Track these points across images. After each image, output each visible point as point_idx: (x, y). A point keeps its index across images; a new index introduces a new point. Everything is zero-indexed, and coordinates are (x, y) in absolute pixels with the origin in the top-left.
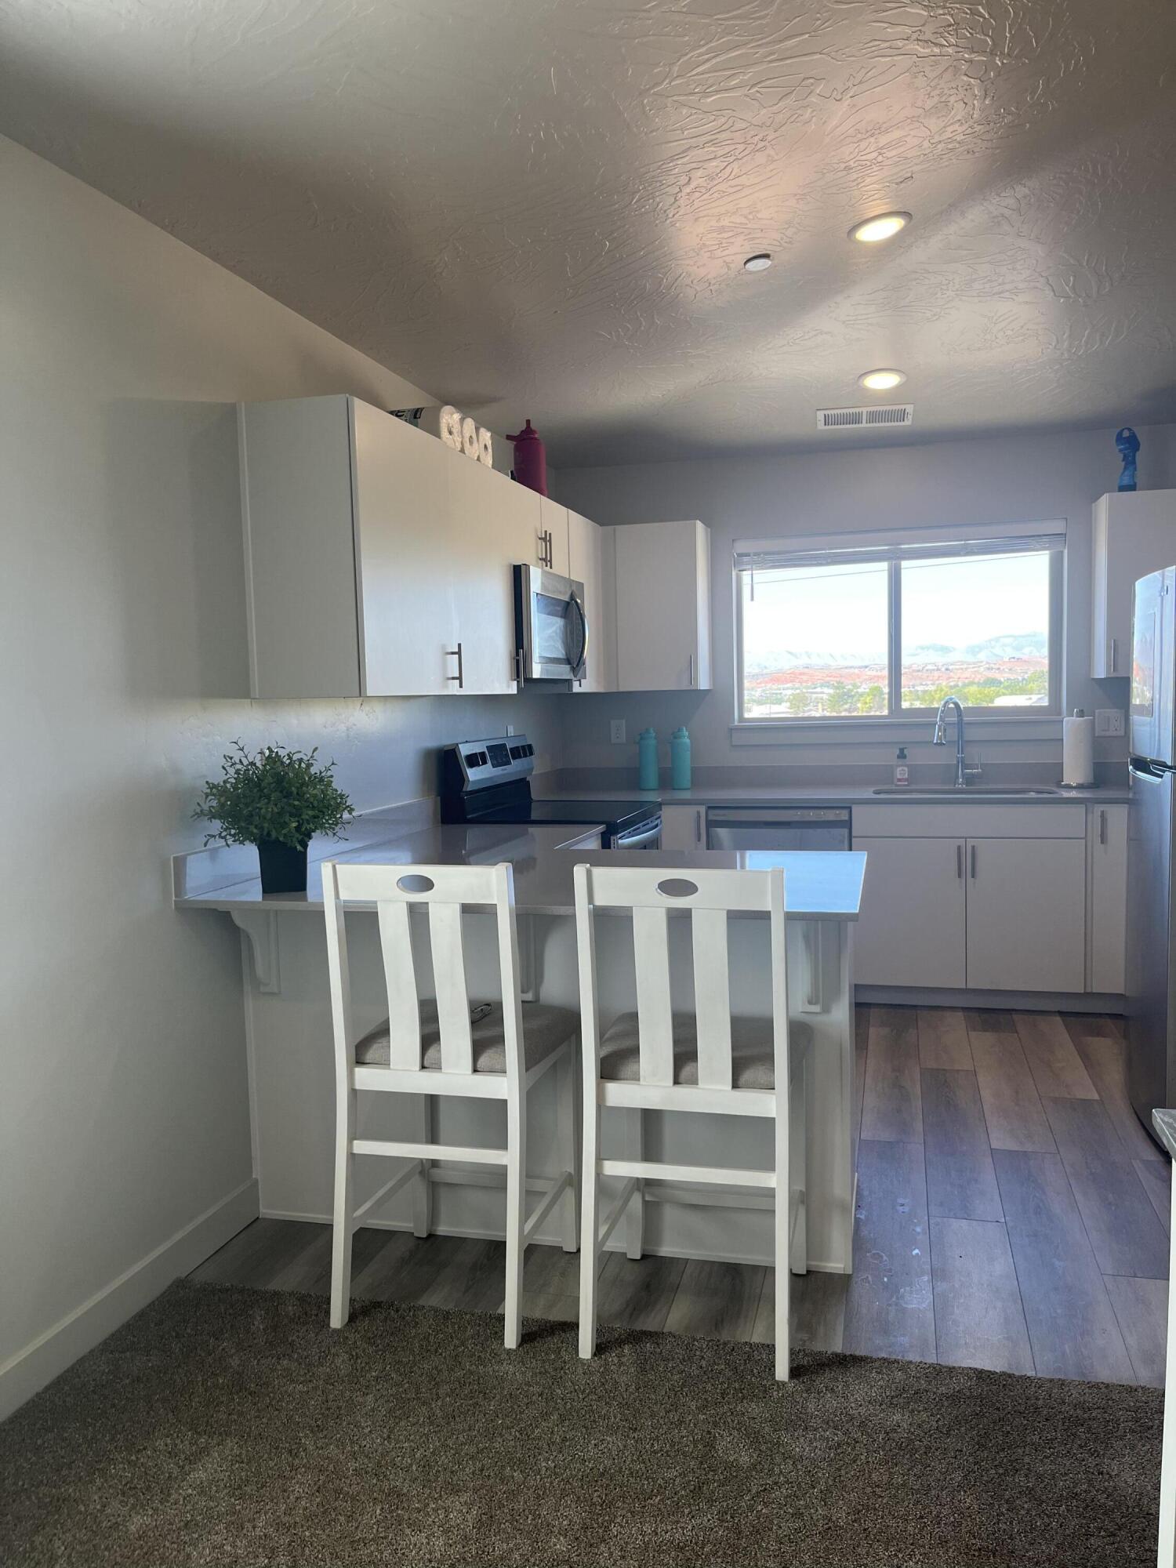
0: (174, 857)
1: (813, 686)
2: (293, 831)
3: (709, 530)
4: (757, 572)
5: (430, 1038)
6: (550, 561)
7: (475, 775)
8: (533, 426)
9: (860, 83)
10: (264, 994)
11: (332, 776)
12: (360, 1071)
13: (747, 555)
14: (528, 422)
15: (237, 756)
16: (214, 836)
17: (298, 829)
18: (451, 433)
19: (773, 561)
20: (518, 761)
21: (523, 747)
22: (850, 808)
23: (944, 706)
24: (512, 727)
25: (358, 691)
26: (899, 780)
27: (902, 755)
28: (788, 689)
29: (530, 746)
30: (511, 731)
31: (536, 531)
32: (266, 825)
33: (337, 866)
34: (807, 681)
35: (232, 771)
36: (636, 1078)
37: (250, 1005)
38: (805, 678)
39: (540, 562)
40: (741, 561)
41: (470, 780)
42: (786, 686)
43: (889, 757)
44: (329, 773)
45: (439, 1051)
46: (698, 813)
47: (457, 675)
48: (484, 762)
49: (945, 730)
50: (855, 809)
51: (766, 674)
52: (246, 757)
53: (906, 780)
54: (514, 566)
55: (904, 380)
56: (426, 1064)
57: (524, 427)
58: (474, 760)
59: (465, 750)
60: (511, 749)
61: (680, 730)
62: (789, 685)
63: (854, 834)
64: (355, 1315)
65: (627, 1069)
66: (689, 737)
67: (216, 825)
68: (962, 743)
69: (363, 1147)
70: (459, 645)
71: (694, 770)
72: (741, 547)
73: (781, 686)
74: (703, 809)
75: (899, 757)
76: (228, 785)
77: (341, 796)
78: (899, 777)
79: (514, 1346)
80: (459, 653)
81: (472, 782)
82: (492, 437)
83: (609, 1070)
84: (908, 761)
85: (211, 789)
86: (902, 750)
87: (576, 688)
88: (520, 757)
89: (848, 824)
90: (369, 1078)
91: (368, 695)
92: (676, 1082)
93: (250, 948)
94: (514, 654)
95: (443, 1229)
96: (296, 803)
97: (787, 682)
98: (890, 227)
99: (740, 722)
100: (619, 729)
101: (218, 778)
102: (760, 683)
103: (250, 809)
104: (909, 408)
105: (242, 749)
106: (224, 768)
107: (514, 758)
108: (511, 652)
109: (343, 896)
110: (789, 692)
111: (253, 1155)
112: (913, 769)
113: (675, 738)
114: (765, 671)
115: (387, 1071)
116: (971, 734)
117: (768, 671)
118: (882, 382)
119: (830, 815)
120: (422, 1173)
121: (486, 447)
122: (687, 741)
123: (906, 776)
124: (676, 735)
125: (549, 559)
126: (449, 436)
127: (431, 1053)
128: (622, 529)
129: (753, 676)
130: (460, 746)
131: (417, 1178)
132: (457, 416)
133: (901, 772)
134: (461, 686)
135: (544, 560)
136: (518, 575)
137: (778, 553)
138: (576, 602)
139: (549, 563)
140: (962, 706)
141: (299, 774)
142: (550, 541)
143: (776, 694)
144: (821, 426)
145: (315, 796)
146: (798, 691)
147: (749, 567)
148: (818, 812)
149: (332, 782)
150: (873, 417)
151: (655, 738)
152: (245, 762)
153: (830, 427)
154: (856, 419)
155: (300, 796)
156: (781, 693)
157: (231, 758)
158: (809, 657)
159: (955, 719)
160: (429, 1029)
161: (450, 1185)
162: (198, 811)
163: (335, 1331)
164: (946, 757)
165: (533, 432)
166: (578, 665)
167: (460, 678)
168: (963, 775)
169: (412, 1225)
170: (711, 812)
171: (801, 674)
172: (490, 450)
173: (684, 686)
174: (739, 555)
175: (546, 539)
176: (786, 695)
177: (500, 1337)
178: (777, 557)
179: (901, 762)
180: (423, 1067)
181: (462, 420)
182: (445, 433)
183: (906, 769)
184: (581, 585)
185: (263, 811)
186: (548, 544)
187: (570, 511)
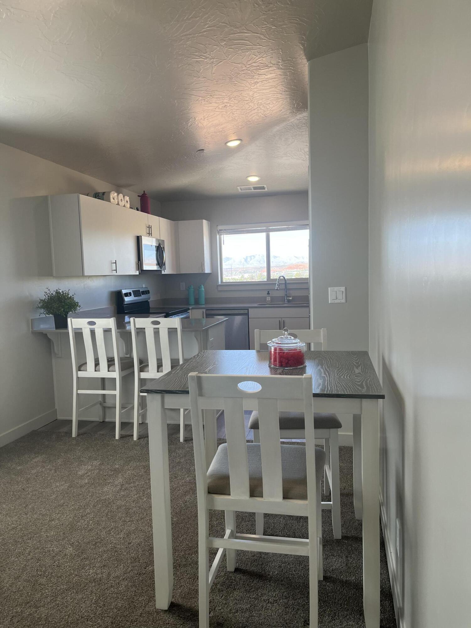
0: (31, 319)
1: (305, 270)
2: (62, 311)
3: (209, 222)
4: (225, 236)
5: (97, 364)
6: (151, 234)
7: (127, 299)
8: (146, 193)
9: (208, 117)
10: (58, 357)
11: (74, 297)
12: (79, 372)
13: (222, 230)
14: (144, 191)
15: (48, 292)
16: (42, 313)
17: (64, 311)
18: (114, 199)
19: (229, 232)
20: (144, 295)
21: (146, 291)
22: (248, 309)
23: (279, 278)
24: (144, 285)
25: (81, 275)
26: (268, 301)
27: (268, 293)
28: (295, 271)
29: (148, 291)
30: (144, 286)
31: (146, 225)
32: (55, 310)
33: (72, 319)
34: (302, 268)
35: (47, 296)
36: (148, 371)
37: (54, 361)
38: (301, 267)
39: (148, 234)
40: (220, 232)
41: (126, 300)
42: (294, 270)
43: (264, 294)
44: (73, 296)
45: (99, 367)
46: (203, 311)
47: (115, 269)
48: (130, 295)
49: (279, 286)
50: (250, 309)
51: (287, 265)
52: (50, 292)
53: (270, 301)
54: (137, 236)
55: (260, 178)
56: (96, 370)
57: (143, 193)
58: (126, 295)
59: (124, 292)
60: (141, 292)
61: (201, 286)
62: (295, 270)
63: (249, 317)
64: (79, 435)
65: (146, 370)
66: (204, 288)
67: (42, 311)
68: (286, 289)
69: (80, 392)
70: (116, 261)
71: (206, 299)
72: (220, 227)
73: (292, 270)
74: (204, 310)
75: (267, 294)
76: (46, 300)
77: (77, 303)
78: (267, 300)
79: (118, 439)
80: (116, 263)
81: (127, 301)
82: (129, 198)
83: (141, 370)
84: (270, 295)
85: (41, 301)
86: (268, 292)
87: (163, 273)
88: (144, 294)
89: (248, 314)
90: (81, 374)
91: (85, 275)
92: (158, 372)
93: (53, 344)
94: (137, 262)
95: (107, 420)
96: (63, 304)
97: (294, 268)
98: (237, 143)
99: (221, 283)
100: (183, 286)
101: (43, 298)
102: (284, 269)
103: (51, 305)
104: (265, 186)
105: (49, 290)
106: (45, 295)
107: (143, 294)
108: (136, 262)
109: (74, 327)
110: (295, 273)
111: (55, 402)
112: (272, 298)
113: (199, 288)
114: (286, 264)
115: (86, 372)
116: (289, 287)
117: (287, 264)
118: (253, 179)
119: (242, 312)
120: (101, 404)
121: (127, 201)
122: (203, 289)
123: (270, 300)
124: (200, 287)
125: (150, 233)
126: (113, 200)
127: (97, 367)
128: (181, 223)
129: (281, 266)
130: (122, 290)
131: (99, 405)
132: (116, 194)
133: (268, 299)
134: (116, 272)
135: (149, 233)
136: (138, 240)
137: (231, 230)
138: (161, 247)
139: (151, 235)
140: (286, 278)
141: (64, 297)
142: (151, 228)
143: (290, 273)
144: (240, 191)
145: (68, 302)
146: (298, 272)
147: (222, 234)
148: (238, 311)
149: (74, 299)
150: (255, 188)
151: (193, 288)
152: (50, 294)
153: (243, 191)
154: (250, 189)
155: (64, 302)
156: (292, 273)
157: (46, 292)
158: (303, 259)
159: (284, 282)
160: (97, 363)
161: (109, 407)
162: (37, 306)
163: (74, 438)
164: (281, 294)
165: (146, 194)
166: (162, 265)
167: (116, 270)
168: (287, 299)
169: (98, 419)
170: (207, 311)
171: (300, 265)
172: (129, 202)
173: (201, 272)
174: (220, 230)
175: (149, 227)
176: (294, 274)
177: (115, 437)
178: (230, 231)
179: (268, 295)
180: (96, 371)
181: (118, 195)
182: (112, 200)
183: (269, 297)
184: (163, 241)
185: (54, 306)
186: (150, 229)
187: (160, 217)
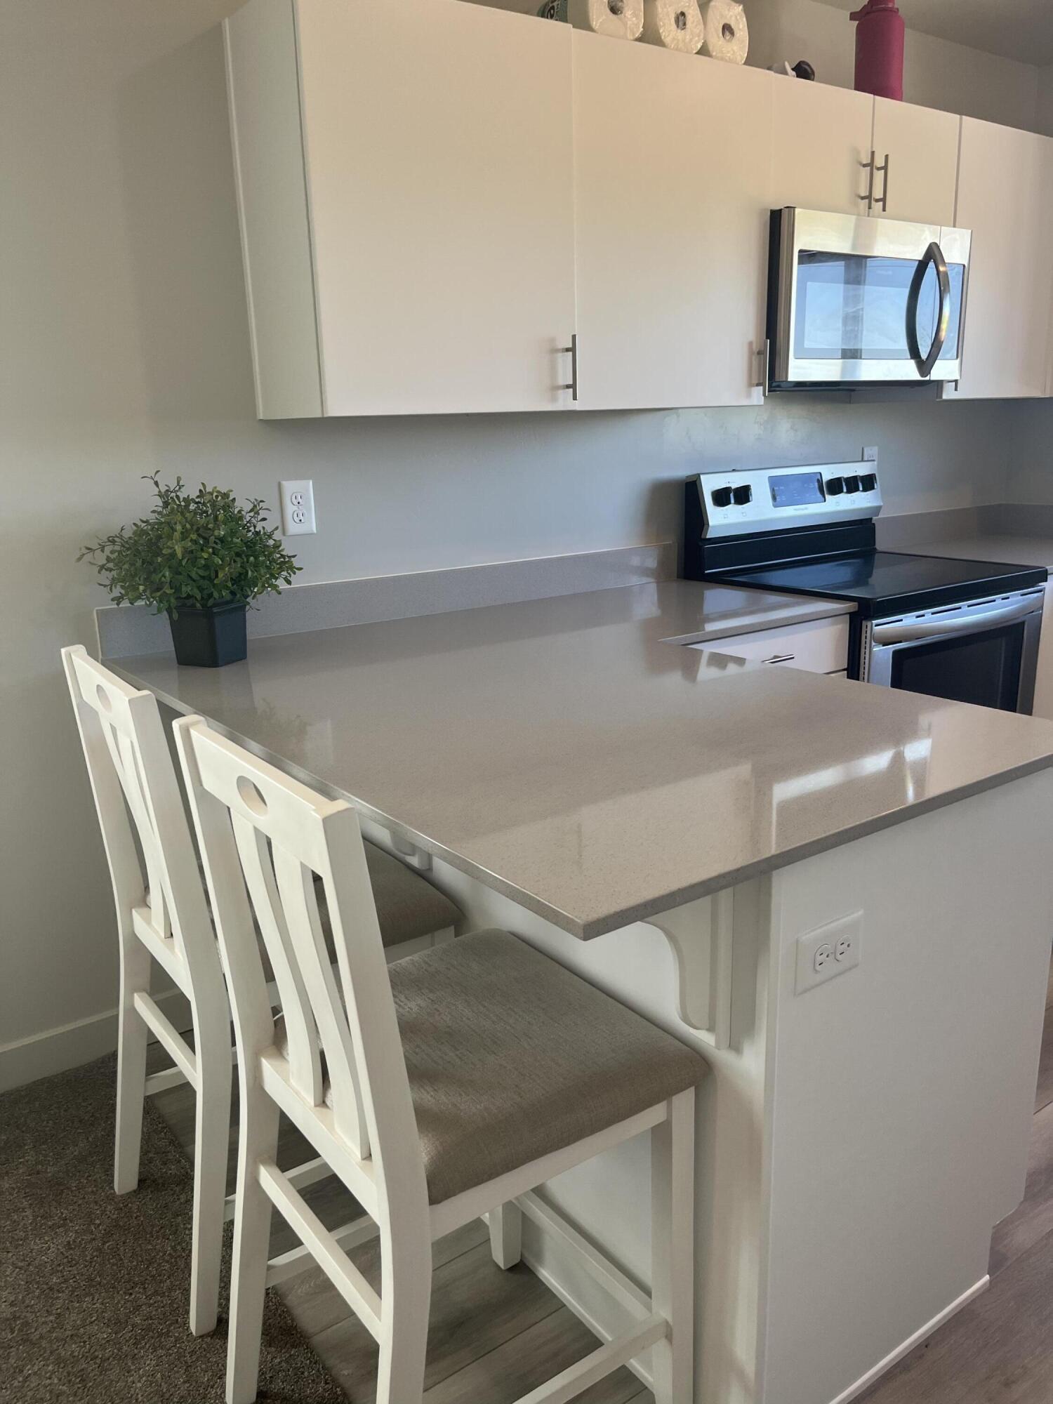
0: (97, 610)
6: (883, 200)
20: (844, 496)
29: (869, 477)
41: (716, 522)
47: (571, 382)
48: (746, 499)
54: (770, 210)
58: (723, 498)
59: (713, 482)
60: (829, 481)
70: (574, 337)
80: (573, 349)
81: (717, 526)
107: (833, 492)
121: (728, 29)
125: (878, 193)
130: (702, 477)
134: (575, 398)
142: (885, 168)
166: (928, 360)
167: (573, 386)
172: (742, 34)
186: (879, 175)
187: (967, 120)
